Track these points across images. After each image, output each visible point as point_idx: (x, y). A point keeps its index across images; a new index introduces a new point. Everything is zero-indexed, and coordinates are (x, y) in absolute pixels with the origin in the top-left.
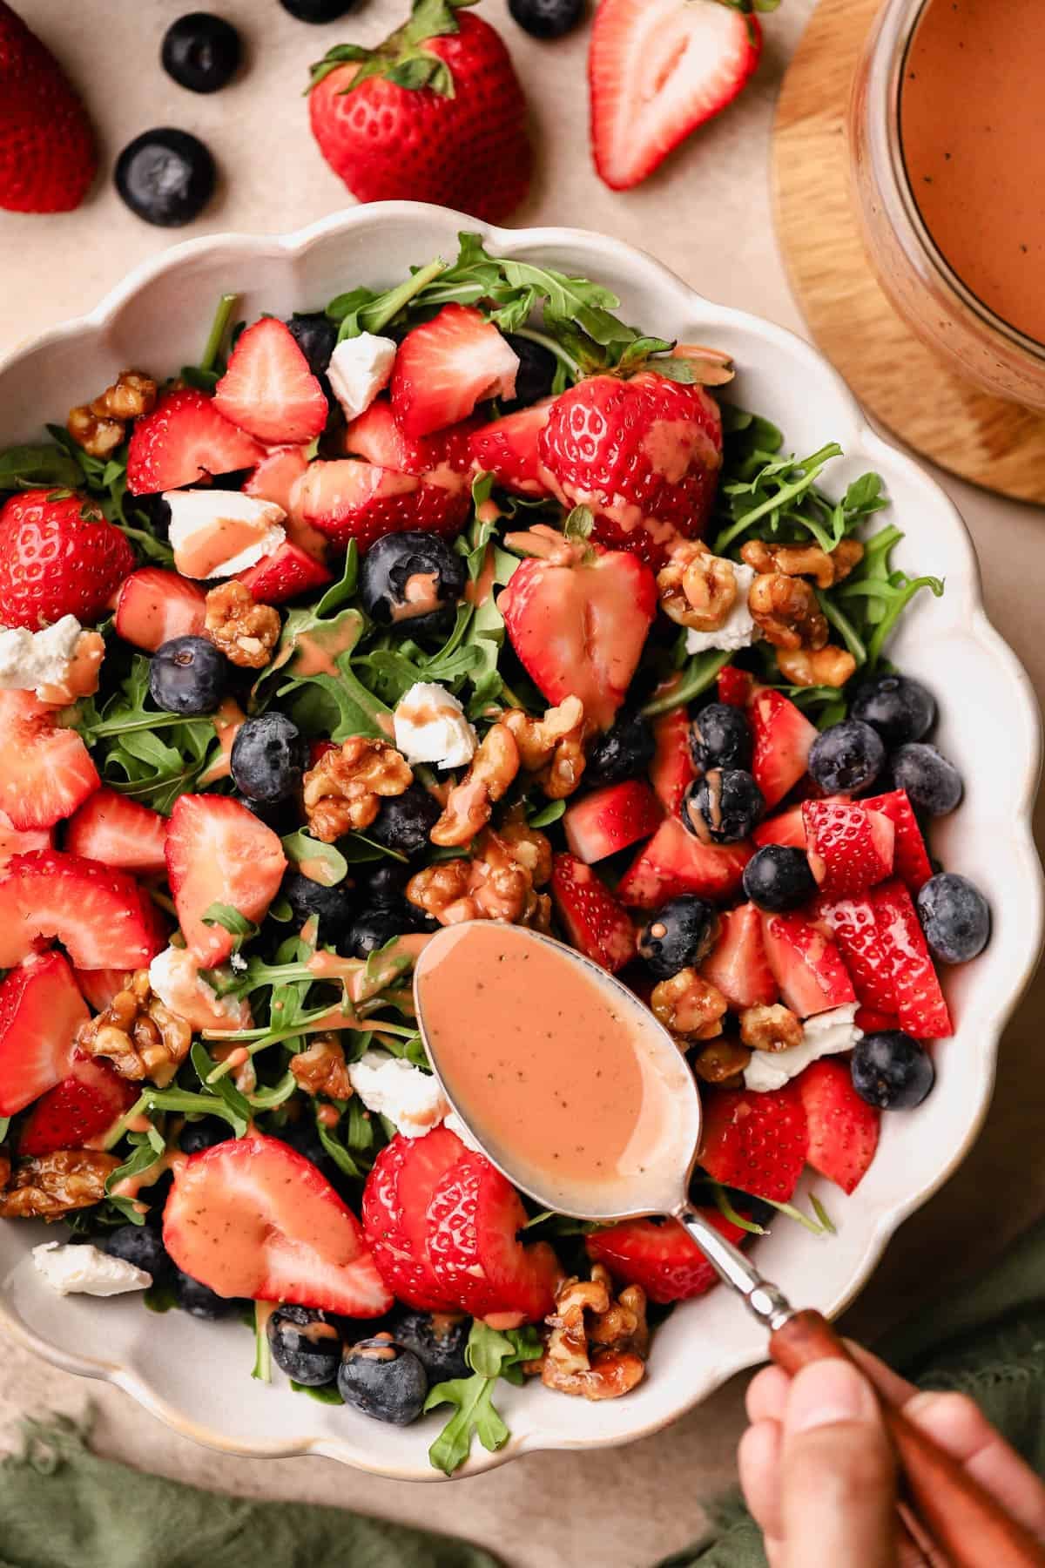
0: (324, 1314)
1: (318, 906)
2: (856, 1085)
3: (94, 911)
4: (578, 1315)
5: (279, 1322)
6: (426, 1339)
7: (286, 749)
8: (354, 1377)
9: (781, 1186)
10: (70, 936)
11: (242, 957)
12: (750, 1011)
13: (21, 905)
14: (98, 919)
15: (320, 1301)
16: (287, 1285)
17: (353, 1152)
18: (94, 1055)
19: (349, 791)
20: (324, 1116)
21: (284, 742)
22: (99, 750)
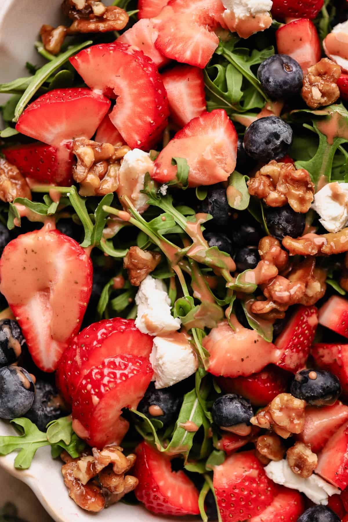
0: (24, 343)
1: (215, 208)
2: (301, 518)
3: (141, 105)
4: (107, 462)
5: (6, 324)
6: (45, 399)
7: (278, 142)
8: (5, 376)
9: (231, 516)
10: (122, 103)
11: (167, 189)
12: (304, 445)
13: (121, 69)
14: (139, 110)
15: (29, 337)
16: (27, 316)
17: (110, 305)
18: (74, 152)
19: (280, 186)
20: (117, 281)
21: (281, 139)
22: (217, 59)
